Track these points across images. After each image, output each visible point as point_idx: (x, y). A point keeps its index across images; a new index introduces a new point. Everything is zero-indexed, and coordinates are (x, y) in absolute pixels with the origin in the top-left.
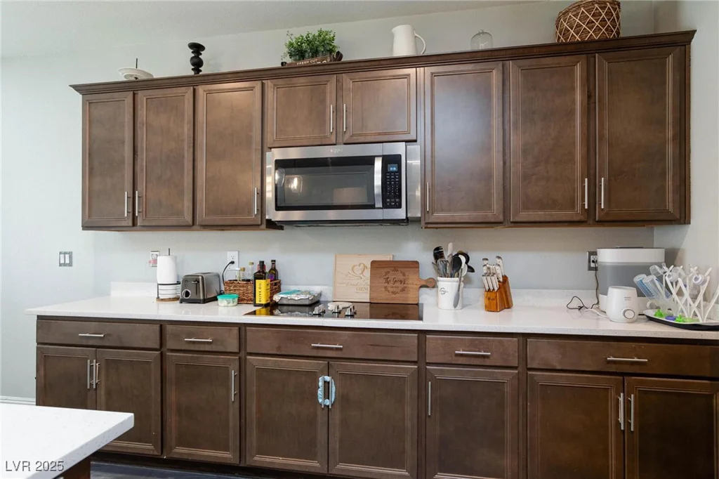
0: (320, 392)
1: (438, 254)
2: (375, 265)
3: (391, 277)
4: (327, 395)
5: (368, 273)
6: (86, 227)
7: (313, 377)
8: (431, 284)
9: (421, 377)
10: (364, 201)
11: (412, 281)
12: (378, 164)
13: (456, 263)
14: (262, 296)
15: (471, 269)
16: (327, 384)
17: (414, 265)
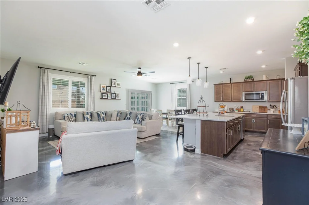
0: (253, 121)
1: (271, 105)
2: (260, 107)
3: (262, 109)
4: (254, 121)
5: (258, 108)
6: (215, 102)
7: (252, 119)
8: (269, 110)
9: (267, 120)
10: (258, 99)
11: (266, 109)
12: (260, 94)
13: (273, 107)
14: (242, 111)
15: (276, 108)
16: (254, 120)
17: (266, 107)
